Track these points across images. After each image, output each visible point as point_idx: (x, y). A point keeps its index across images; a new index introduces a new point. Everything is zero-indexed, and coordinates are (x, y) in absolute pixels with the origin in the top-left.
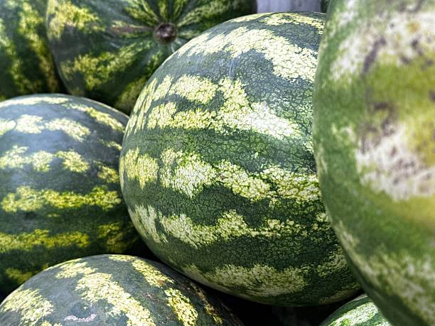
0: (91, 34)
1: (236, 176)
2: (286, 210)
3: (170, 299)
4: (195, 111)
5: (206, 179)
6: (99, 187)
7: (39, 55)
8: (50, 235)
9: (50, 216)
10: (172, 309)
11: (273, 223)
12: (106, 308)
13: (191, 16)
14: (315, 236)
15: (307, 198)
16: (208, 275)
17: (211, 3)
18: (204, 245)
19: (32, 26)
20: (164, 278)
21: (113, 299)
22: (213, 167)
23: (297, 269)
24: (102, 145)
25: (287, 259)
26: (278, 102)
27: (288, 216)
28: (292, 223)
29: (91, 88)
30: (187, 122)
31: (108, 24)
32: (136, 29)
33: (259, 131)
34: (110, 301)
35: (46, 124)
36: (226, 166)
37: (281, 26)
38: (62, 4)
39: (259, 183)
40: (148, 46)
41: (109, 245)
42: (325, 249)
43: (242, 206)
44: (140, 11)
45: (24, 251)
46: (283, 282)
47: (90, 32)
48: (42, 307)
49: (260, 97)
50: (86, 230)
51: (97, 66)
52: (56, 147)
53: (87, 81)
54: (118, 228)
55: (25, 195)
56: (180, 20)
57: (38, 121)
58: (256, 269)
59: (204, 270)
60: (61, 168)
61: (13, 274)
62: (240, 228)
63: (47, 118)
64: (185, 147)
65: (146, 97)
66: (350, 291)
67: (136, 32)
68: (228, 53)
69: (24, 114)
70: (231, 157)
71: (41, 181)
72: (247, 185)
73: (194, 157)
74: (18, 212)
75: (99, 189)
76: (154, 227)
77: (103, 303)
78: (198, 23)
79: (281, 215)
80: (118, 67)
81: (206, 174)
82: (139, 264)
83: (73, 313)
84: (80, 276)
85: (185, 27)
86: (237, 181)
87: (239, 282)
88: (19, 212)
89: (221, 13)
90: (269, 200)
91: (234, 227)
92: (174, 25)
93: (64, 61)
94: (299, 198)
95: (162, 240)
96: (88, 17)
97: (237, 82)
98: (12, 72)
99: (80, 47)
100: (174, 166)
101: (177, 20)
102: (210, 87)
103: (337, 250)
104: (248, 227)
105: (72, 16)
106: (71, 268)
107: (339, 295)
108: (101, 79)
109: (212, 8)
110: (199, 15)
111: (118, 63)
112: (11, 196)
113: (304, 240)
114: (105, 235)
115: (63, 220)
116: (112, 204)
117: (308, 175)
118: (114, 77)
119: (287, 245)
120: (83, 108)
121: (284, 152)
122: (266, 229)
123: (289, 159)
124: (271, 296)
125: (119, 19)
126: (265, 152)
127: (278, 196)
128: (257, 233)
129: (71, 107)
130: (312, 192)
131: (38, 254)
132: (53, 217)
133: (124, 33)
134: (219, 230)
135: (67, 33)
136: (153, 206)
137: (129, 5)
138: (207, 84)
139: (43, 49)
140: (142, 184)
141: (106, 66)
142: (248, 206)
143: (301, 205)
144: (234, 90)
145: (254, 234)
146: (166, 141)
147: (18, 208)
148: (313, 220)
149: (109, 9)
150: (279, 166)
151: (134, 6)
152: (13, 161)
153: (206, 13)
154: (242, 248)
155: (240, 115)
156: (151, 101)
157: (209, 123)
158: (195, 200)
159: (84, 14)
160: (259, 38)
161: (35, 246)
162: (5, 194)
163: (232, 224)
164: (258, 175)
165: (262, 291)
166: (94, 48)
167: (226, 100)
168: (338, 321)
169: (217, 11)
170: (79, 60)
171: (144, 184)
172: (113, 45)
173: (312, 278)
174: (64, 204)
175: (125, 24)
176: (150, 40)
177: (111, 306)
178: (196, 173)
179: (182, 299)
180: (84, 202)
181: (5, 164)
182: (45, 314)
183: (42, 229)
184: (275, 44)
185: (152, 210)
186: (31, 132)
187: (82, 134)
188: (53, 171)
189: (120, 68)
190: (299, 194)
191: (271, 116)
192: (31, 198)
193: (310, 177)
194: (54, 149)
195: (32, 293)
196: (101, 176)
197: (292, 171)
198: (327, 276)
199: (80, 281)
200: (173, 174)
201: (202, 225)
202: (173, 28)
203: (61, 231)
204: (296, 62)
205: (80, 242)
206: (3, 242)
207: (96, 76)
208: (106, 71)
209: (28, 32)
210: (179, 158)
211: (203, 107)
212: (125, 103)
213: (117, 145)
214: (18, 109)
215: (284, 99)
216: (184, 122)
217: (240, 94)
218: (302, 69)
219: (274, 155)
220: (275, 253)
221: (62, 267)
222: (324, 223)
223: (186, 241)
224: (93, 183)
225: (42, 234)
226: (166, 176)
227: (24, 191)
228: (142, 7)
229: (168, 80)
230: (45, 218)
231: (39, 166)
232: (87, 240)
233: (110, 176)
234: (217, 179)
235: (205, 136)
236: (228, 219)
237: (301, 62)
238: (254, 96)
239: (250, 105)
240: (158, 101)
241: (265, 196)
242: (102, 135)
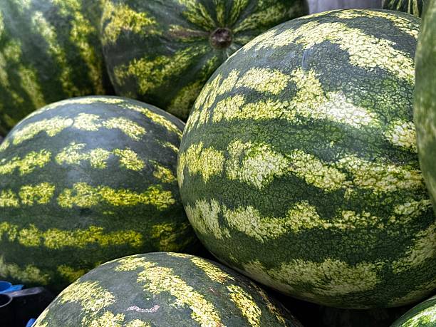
0: (147, 38)
1: (309, 166)
2: (362, 201)
3: (233, 295)
4: (265, 102)
5: (277, 169)
6: (154, 186)
7: (88, 64)
8: (104, 233)
9: (105, 213)
10: (235, 304)
11: (348, 215)
12: (169, 300)
13: (247, 22)
14: (391, 229)
15: (384, 189)
16: (272, 272)
17: (268, 9)
18: (271, 239)
19: (83, 35)
20: (224, 275)
21: (176, 292)
22: (285, 157)
23: (370, 265)
24: (158, 144)
25: (360, 254)
26: (355, 90)
27: (364, 207)
28: (368, 215)
29: (144, 92)
30: (256, 113)
31: (165, 28)
32: (193, 33)
33: (335, 120)
34: (173, 292)
35: (104, 122)
36: (299, 156)
37: (354, 19)
38: (119, 9)
39: (334, 172)
40: (204, 50)
41: (162, 246)
42: (402, 243)
43: (315, 196)
44: (197, 16)
45: (77, 247)
46: (354, 279)
47: (147, 36)
48: (103, 297)
49: (336, 86)
50: (140, 230)
51: (152, 70)
52: (112, 145)
53: (141, 85)
54: (171, 229)
55: (81, 190)
56: (236, 25)
57: (95, 119)
58: (327, 264)
59: (268, 266)
60: (118, 165)
61: (65, 271)
62: (312, 219)
63: (104, 117)
64: (255, 138)
65: (209, 93)
66: (423, 292)
67: (192, 36)
68: (300, 45)
69: (82, 112)
70: (304, 146)
71: (97, 177)
72: (322, 174)
73: (265, 148)
74: (73, 208)
75: (154, 188)
76: (216, 222)
77: (166, 295)
78: (254, 29)
79: (357, 207)
80: (173, 71)
81: (277, 164)
82: (198, 261)
83: (136, 303)
84: (140, 269)
85: (241, 33)
86: (310, 171)
87: (306, 278)
88: (75, 207)
89: (277, 19)
90: (345, 190)
91: (305, 218)
92: (230, 30)
93: (117, 66)
94: (376, 189)
95: (224, 236)
96: (145, 21)
97: (310, 72)
98: (62, 80)
99: (136, 50)
100: (242, 157)
101: (233, 26)
102: (281, 78)
103: (414, 245)
104: (321, 219)
105: (129, 20)
106: (130, 263)
107: (411, 295)
108: (155, 83)
109: (269, 15)
110: (256, 21)
111: (173, 66)
112: (68, 192)
113: (380, 233)
114: (158, 235)
115: (118, 218)
116: (166, 204)
117: (387, 165)
118: (168, 81)
119: (362, 239)
120: (139, 109)
121: (362, 141)
122: (340, 221)
123: (366, 148)
124: (338, 295)
125: (176, 23)
126: (341, 142)
127: (355, 187)
128: (330, 225)
129: (127, 108)
130: (391, 183)
131: (92, 252)
132: (108, 214)
133: (181, 37)
134: (289, 222)
135: (123, 36)
136: (217, 199)
137: (187, 10)
138: (278, 75)
139: (93, 58)
140: (206, 177)
141: (160, 70)
142: (321, 197)
143: (378, 196)
144: (307, 81)
145: (327, 226)
146: (233, 133)
147: (73, 204)
148: (390, 213)
149: (167, 14)
150: (356, 155)
151: (192, 10)
152: (70, 157)
153: (263, 19)
154: (313, 241)
155: (314, 105)
156: (215, 95)
157: (281, 113)
158: (263, 191)
159: (141, 17)
160: (333, 30)
161: (89, 243)
162: (61, 189)
163: (304, 216)
164: (333, 164)
165: (330, 289)
166: (149, 51)
167: (299, 90)
168: (416, 319)
169: (274, 17)
170: (133, 64)
171: (208, 177)
172: (169, 49)
173: (385, 274)
174: (120, 202)
175: (182, 28)
176: (206, 44)
177: (174, 298)
178: (266, 164)
179: (245, 296)
180: (139, 201)
181: (63, 159)
182: (107, 304)
183: (97, 225)
184: (350, 35)
185: (215, 204)
186: (88, 129)
187: (138, 133)
188: (109, 168)
189: (175, 72)
190: (377, 184)
191: (347, 105)
192: (87, 194)
193: (389, 167)
194: (111, 147)
195: (92, 285)
196: (156, 176)
197: (370, 160)
198: (402, 273)
199: (140, 274)
200: (241, 165)
201: (270, 217)
202: (229, 33)
203: (115, 229)
204: (373, 52)
205: (134, 241)
206: (57, 237)
207: (149, 80)
208: (160, 75)
209: (79, 41)
210: (247, 148)
211: (274, 98)
212: (177, 108)
213: (172, 146)
214: (75, 108)
215: (362, 88)
216: (253, 113)
217: (314, 83)
218: (380, 59)
219: (351, 144)
220: (348, 247)
221: (120, 261)
222: (402, 215)
223: (252, 235)
224: (148, 181)
225: (96, 232)
226: (233, 168)
227: (81, 187)
228: (199, 11)
229: (234, 74)
230: (100, 215)
231: (96, 162)
232: (140, 239)
233: (165, 175)
234: (289, 169)
235: (277, 126)
236: (300, 210)
237: (379, 52)
238: (329, 85)
239: (325, 94)
240: (223, 95)
241: (340, 186)
242: (157, 135)
